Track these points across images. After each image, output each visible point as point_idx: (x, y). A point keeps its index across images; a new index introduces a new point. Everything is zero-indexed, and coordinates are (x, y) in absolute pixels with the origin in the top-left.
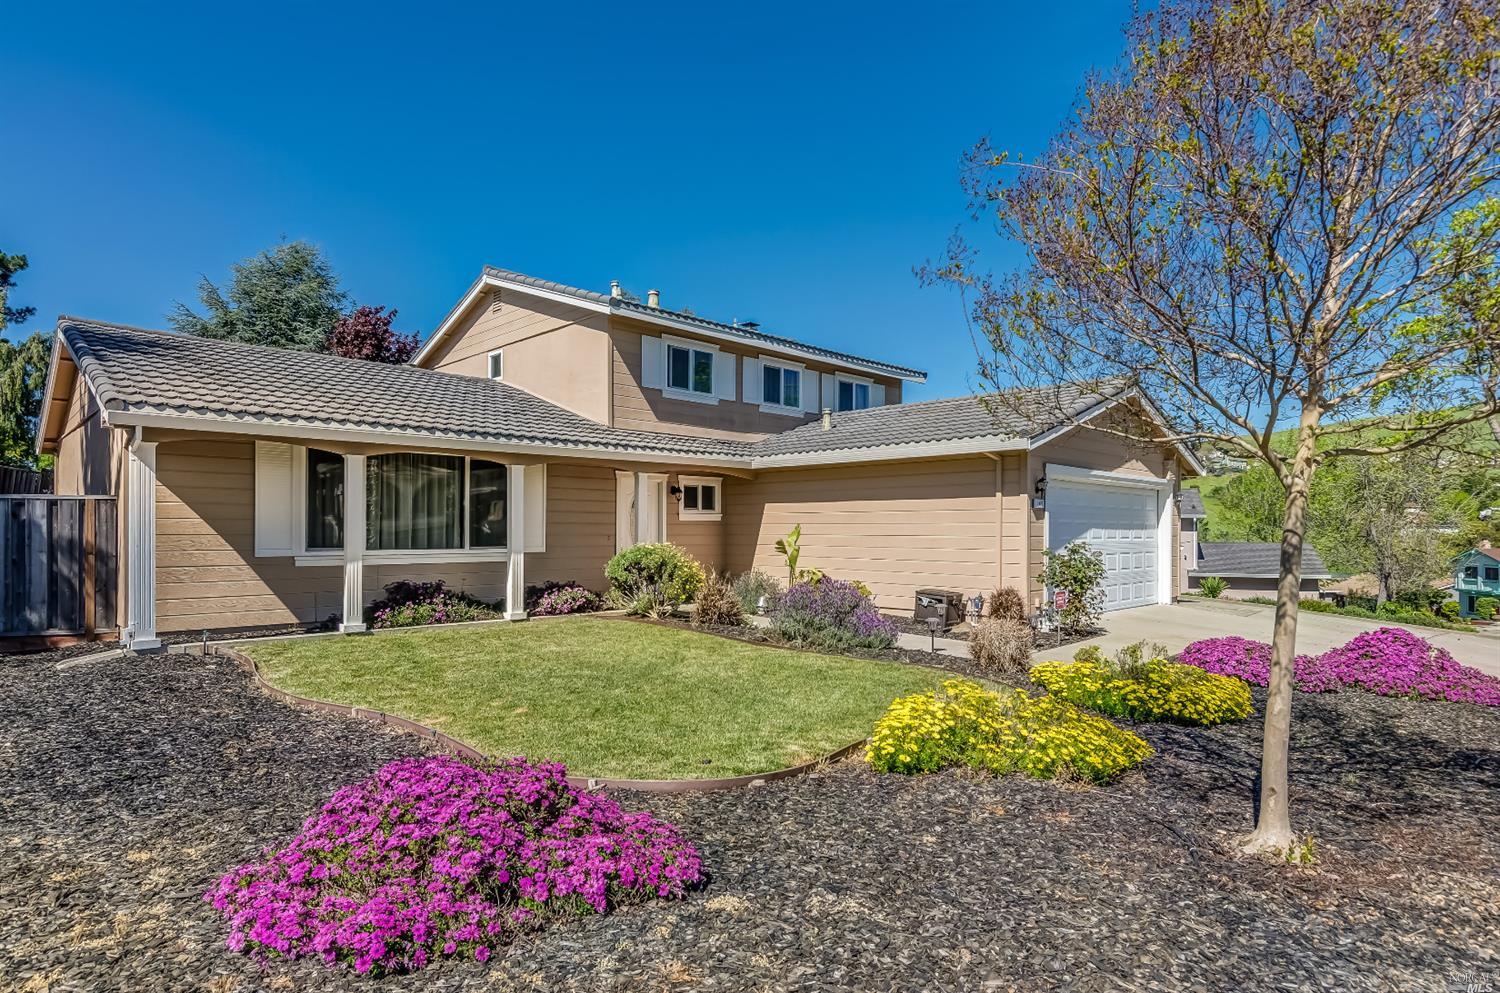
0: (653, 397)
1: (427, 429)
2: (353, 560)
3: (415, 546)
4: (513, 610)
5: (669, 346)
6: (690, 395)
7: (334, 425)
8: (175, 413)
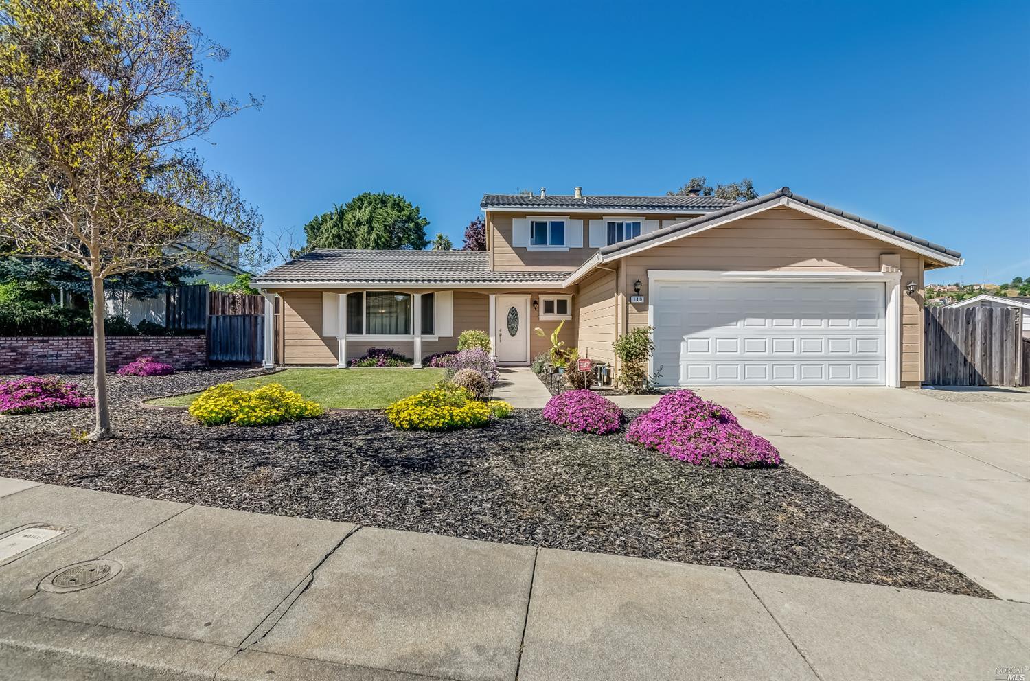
0: (521, 253)
1: (365, 280)
2: (341, 339)
3: (390, 333)
4: (418, 364)
5: (532, 222)
6: (549, 248)
7: (332, 282)
8: (278, 283)
